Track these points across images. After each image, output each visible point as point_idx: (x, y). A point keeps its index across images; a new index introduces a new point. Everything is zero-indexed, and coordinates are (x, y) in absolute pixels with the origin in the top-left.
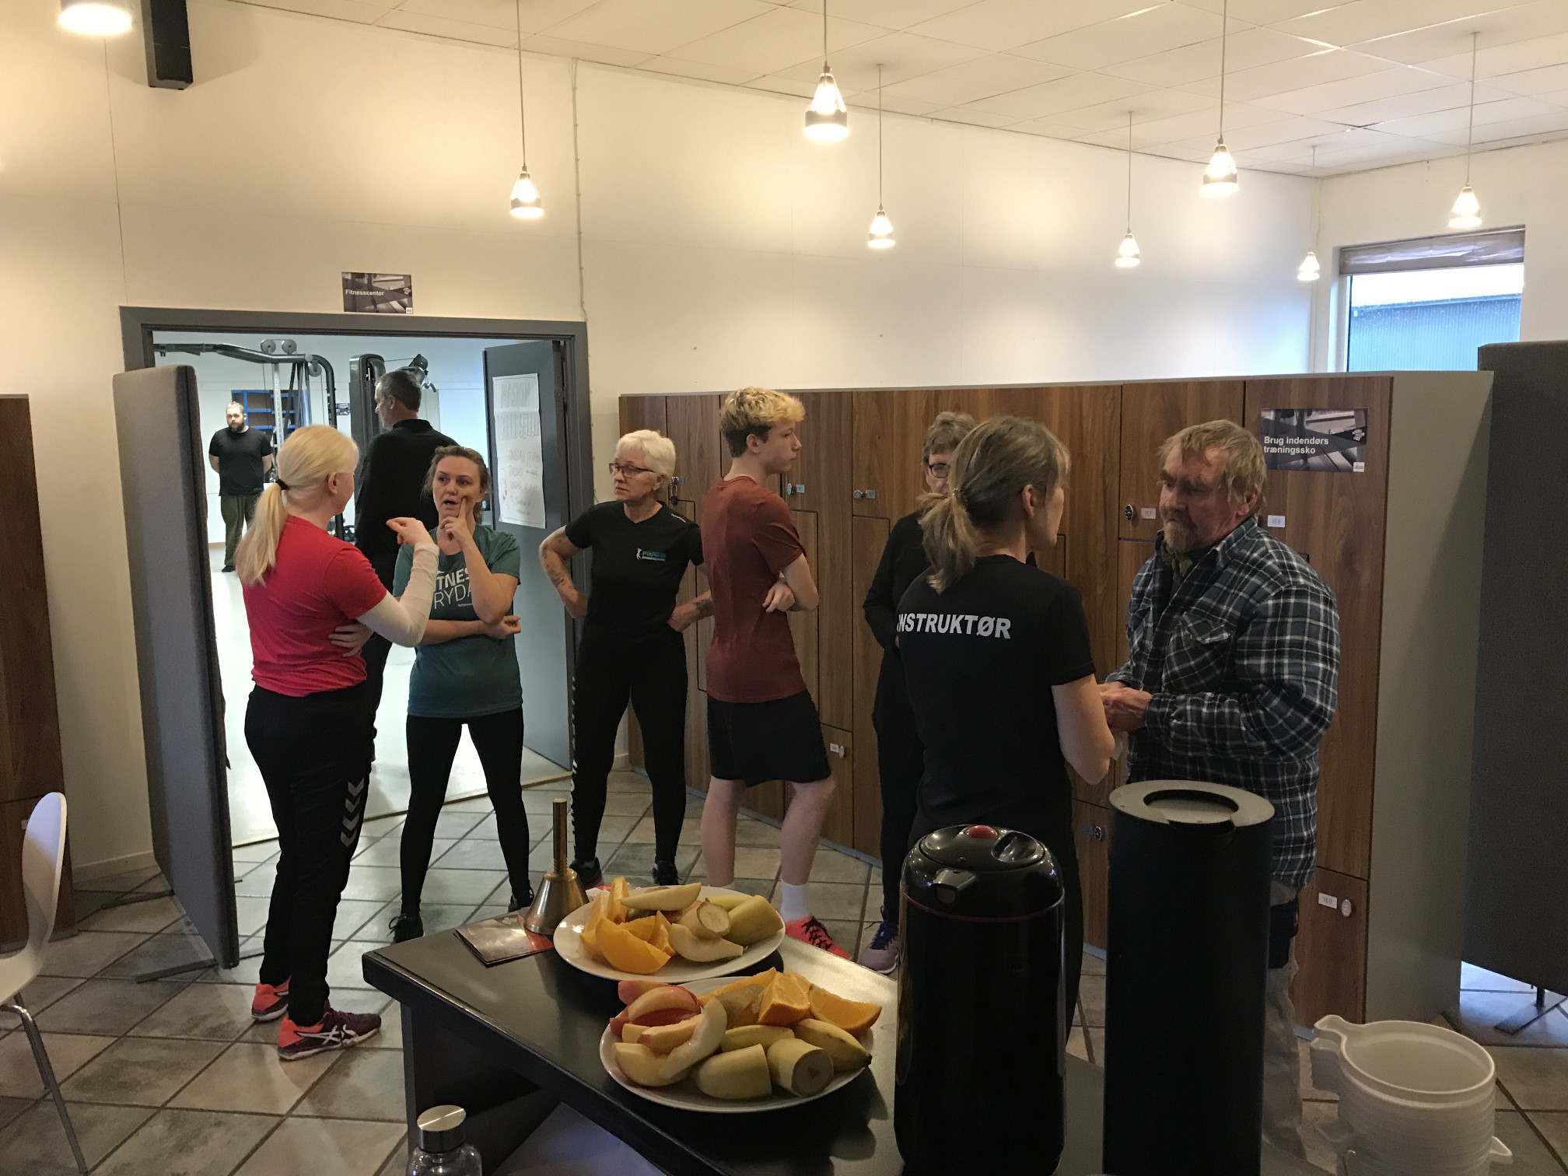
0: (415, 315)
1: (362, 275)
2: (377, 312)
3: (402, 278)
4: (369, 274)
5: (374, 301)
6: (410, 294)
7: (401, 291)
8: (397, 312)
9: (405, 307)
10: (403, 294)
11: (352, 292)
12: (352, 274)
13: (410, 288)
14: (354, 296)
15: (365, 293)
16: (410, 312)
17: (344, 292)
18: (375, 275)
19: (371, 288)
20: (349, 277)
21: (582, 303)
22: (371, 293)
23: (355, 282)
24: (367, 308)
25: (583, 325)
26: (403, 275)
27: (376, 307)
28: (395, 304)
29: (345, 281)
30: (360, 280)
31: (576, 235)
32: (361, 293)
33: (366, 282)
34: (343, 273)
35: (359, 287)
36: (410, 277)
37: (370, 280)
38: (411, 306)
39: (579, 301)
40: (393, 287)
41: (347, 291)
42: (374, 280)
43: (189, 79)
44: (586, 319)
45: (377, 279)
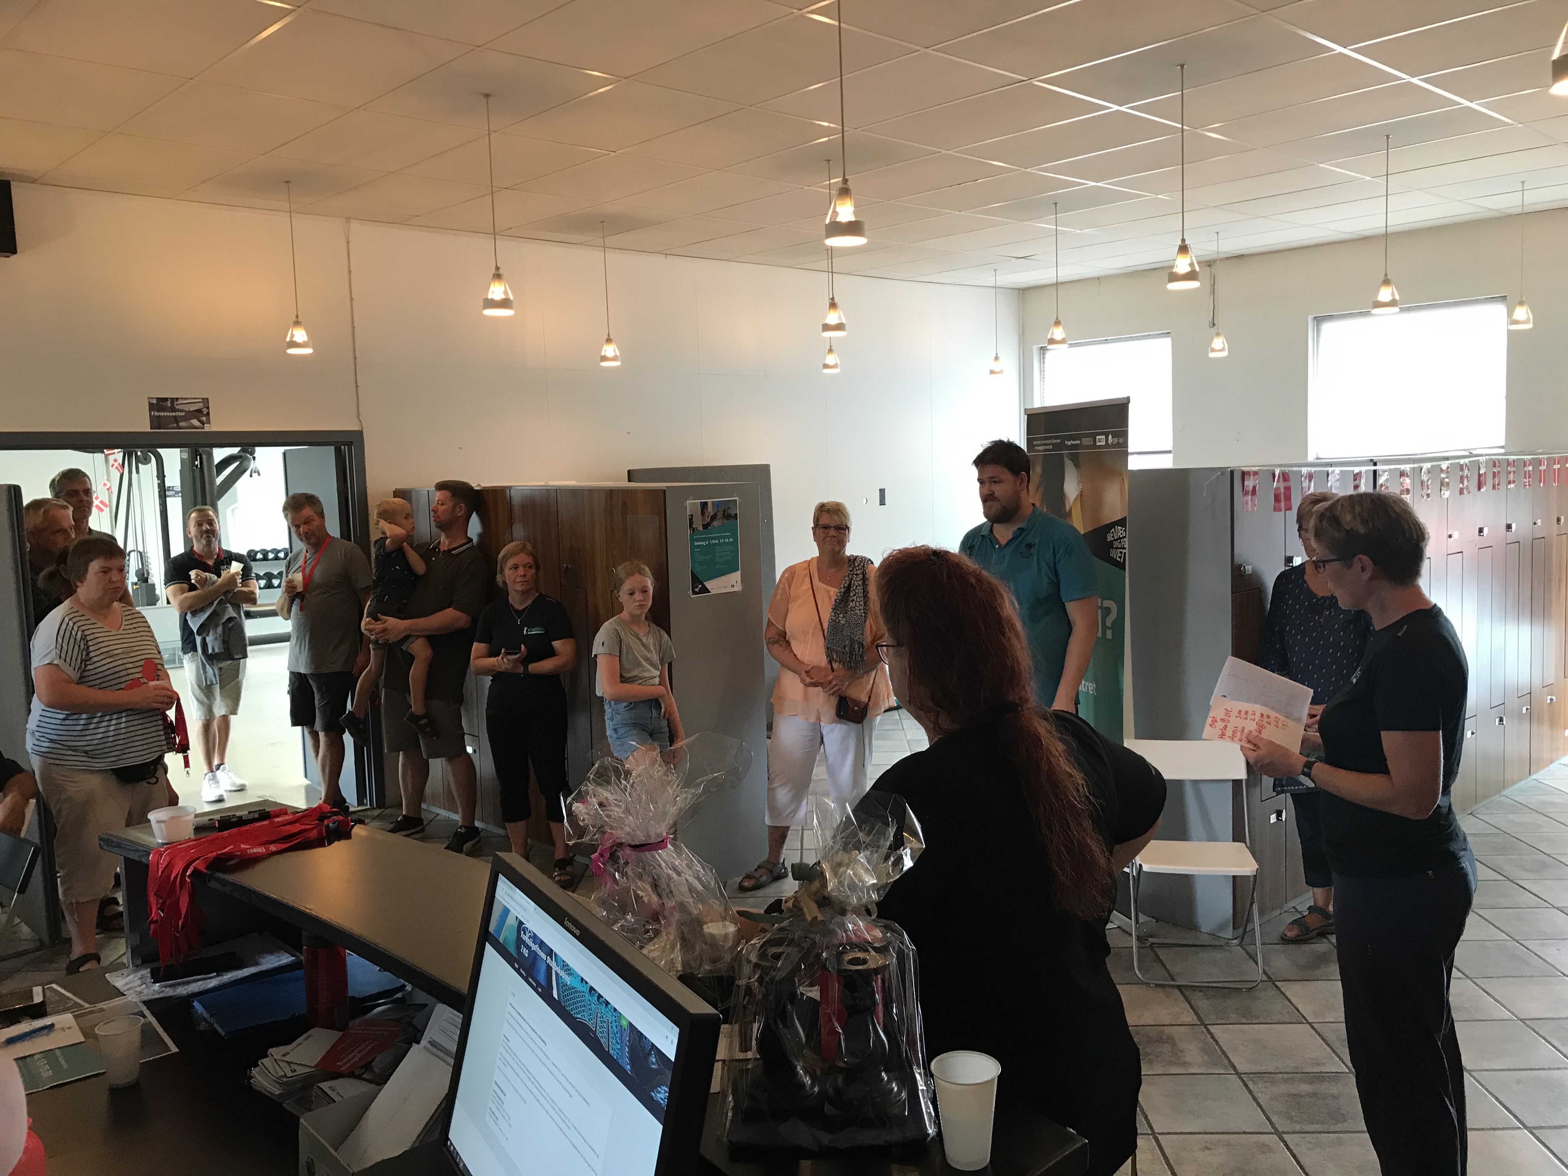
0: (213, 429)
1: (166, 399)
2: (180, 428)
3: (201, 400)
4: (172, 399)
5: (176, 420)
6: (208, 414)
7: (199, 411)
8: (196, 428)
9: (203, 423)
10: (202, 413)
11: (157, 414)
12: (157, 399)
13: (208, 408)
14: (159, 416)
15: (168, 414)
16: (207, 428)
17: (150, 414)
18: (177, 399)
20: (155, 401)
22: (174, 414)
23: (159, 405)
24: (171, 426)
25: (360, 433)
26: (202, 399)
27: (178, 424)
28: (195, 422)
29: (151, 404)
30: (164, 403)
31: (352, 360)
32: (165, 414)
33: (169, 405)
34: (149, 398)
35: (164, 410)
36: (208, 399)
37: (172, 403)
38: (209, 423)
39: (355, 412)
40: (193, 408)
41: (152, 413)
42: (175, 403)
43: (14, 251)
44: (362, 428)
45: (178, 402)
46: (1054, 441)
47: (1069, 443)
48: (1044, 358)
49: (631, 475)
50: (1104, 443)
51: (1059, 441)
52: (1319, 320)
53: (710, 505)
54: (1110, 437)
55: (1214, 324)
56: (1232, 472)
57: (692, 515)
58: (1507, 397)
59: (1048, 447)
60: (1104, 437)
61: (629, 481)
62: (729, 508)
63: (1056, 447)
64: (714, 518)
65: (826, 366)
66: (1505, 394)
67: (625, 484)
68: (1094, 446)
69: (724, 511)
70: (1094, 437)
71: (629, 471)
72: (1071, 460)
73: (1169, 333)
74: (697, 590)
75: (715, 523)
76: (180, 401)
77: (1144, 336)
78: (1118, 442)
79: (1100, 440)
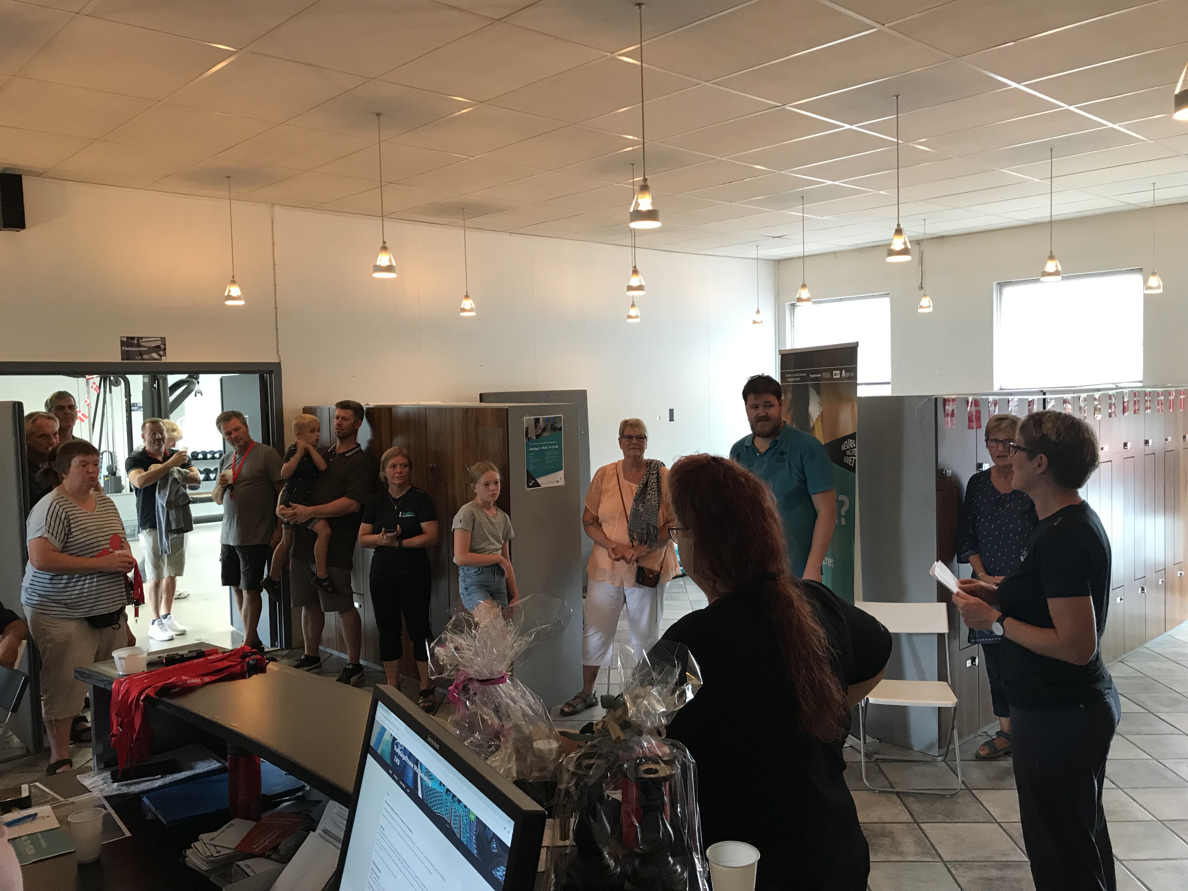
0: (168, 361)
1: (133, 338)
2: (143, 360)
3: (159, 339)
4: (138, 338)
5: (141, 354)
6: (165, 349)
7: (158, 347)
8: (156, 360)
9: (161, 356)
10: (160, 348)
11: (126, 349)
12: (127, 338)
13: (165, 345)
14: (128, 351)
15: (135, 349)
16: (164, 360)
17: (121, 348)
18: (142, 338)
19: (139, 345)
20: (125, 339)
21: (278, 351)
22: (139, 349)
23: (128, 342)
24: (137, 358)
25: (278, 365)
26: (161, 338)
27: (142, 357)
28: (155, 355)
29: (122, 342)
30: (132, 341)
31: (274, 310)
32: (133, 349)
33: (136, 342)
34: (120, 337)
35: (132, 345)
36: (165, 338)
37: (138, 341)
38: (165, 355)
39: (275, 349)
40: (154, 345)
41: (123, 348)
42: (141, 341)
43: (23, 226)
44: (280, 360)
45: (143, 340)
46: (801, 375)
47: (813, 376)
48: (794, 312)
49: (482, 397)
50: (839, 377)
51: (805, 375)
52: (1001, 285)
53: (541, 421)
54: (844, 372)
55: (922, 288)
56: (936, 399)
57: (528, 428)
58: (1144, 344)
59: (796, 379)
60: (838, 372)
61: (481, 401)
62: (555, 423)
63: (803, 379)
64: (544, 430)
65: (629, 317)
66: (1142, 342)
67: (478, 404)
68: (832, 378)
69: (552, 425)
70: (831, 371)
71: (481, 395)
72: (814, 388)
73: (888, 294)
74: (531, 484)
75: (545, 434)
76: (144, 340)
77: (869, 296)
78: (850, 376)
79: (836, 374)
